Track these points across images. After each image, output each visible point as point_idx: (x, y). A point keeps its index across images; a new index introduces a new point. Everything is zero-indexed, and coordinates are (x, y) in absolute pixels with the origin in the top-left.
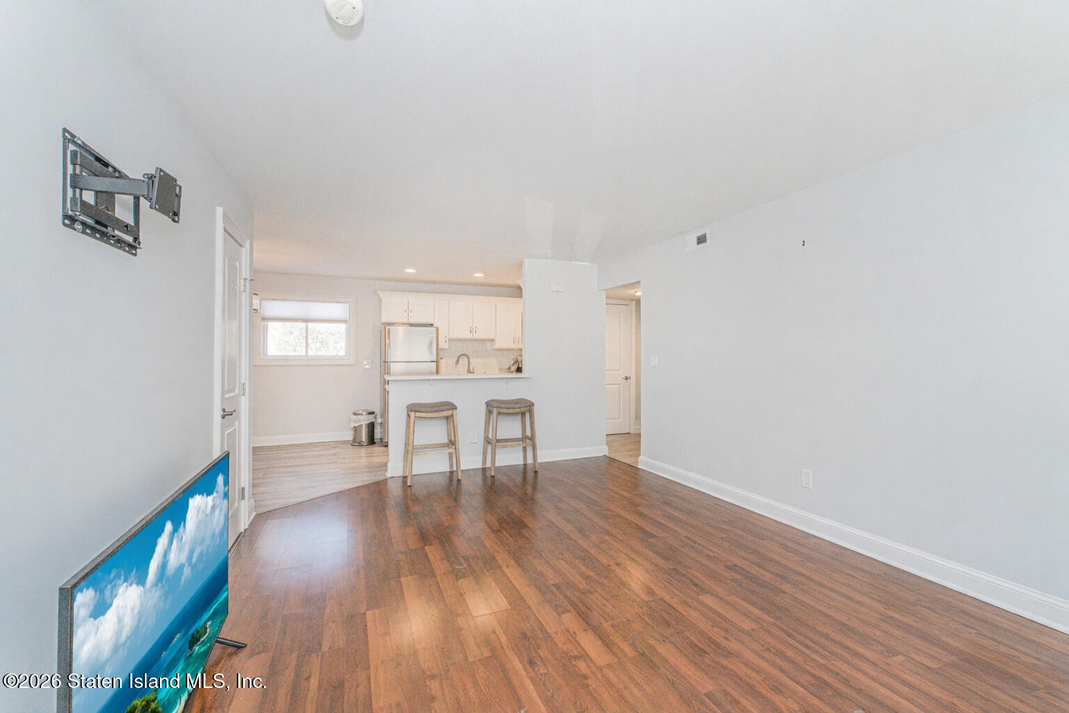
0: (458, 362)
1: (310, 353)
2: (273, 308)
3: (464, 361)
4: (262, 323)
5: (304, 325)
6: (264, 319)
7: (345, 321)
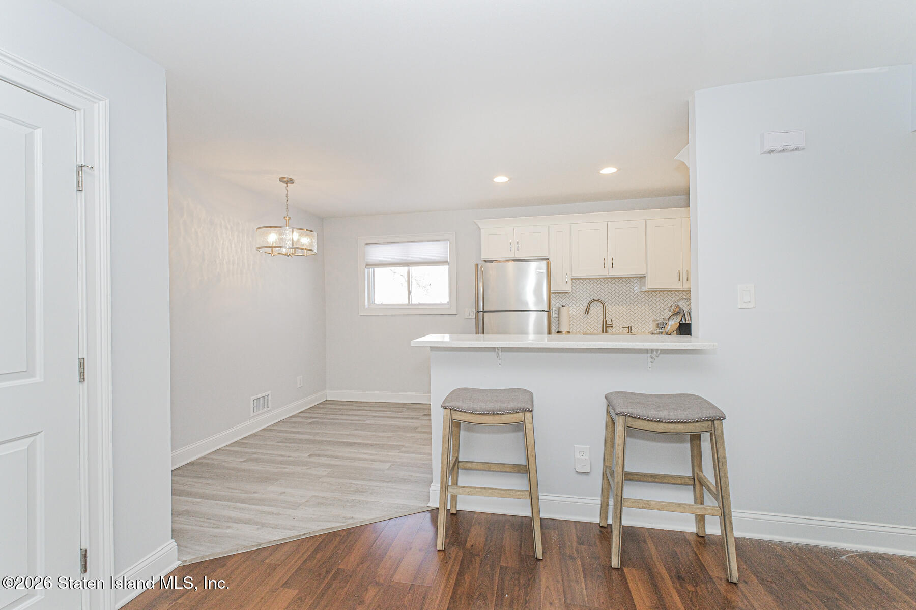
0: (587, 311)
1: (415, 301)
2: (379, 253)
3: (596, 309)
4: (366, 270)
5: (406, 269)
6: (368, 265)
7: (445, 262)
